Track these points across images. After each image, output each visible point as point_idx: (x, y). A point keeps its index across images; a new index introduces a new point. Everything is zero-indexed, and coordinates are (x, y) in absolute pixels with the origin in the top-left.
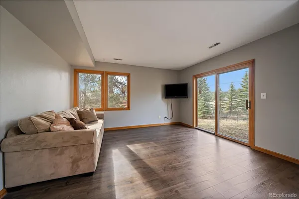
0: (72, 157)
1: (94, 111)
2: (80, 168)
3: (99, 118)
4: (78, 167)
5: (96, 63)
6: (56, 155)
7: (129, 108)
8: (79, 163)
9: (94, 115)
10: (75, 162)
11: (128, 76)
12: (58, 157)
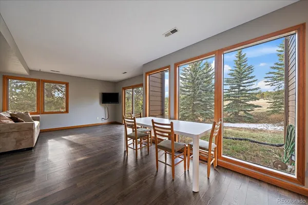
0: (16, 139)
1: (29, 114)
2: (23, 145)
3: (35, 120)
4: (21, 144)
5: (30, 71)
6: (3, 138)
7: (67, 111)
8: (22, 142)
9: (29, 117)
10: (18, 141)
11: (67, 84)
12: (5, 139)
